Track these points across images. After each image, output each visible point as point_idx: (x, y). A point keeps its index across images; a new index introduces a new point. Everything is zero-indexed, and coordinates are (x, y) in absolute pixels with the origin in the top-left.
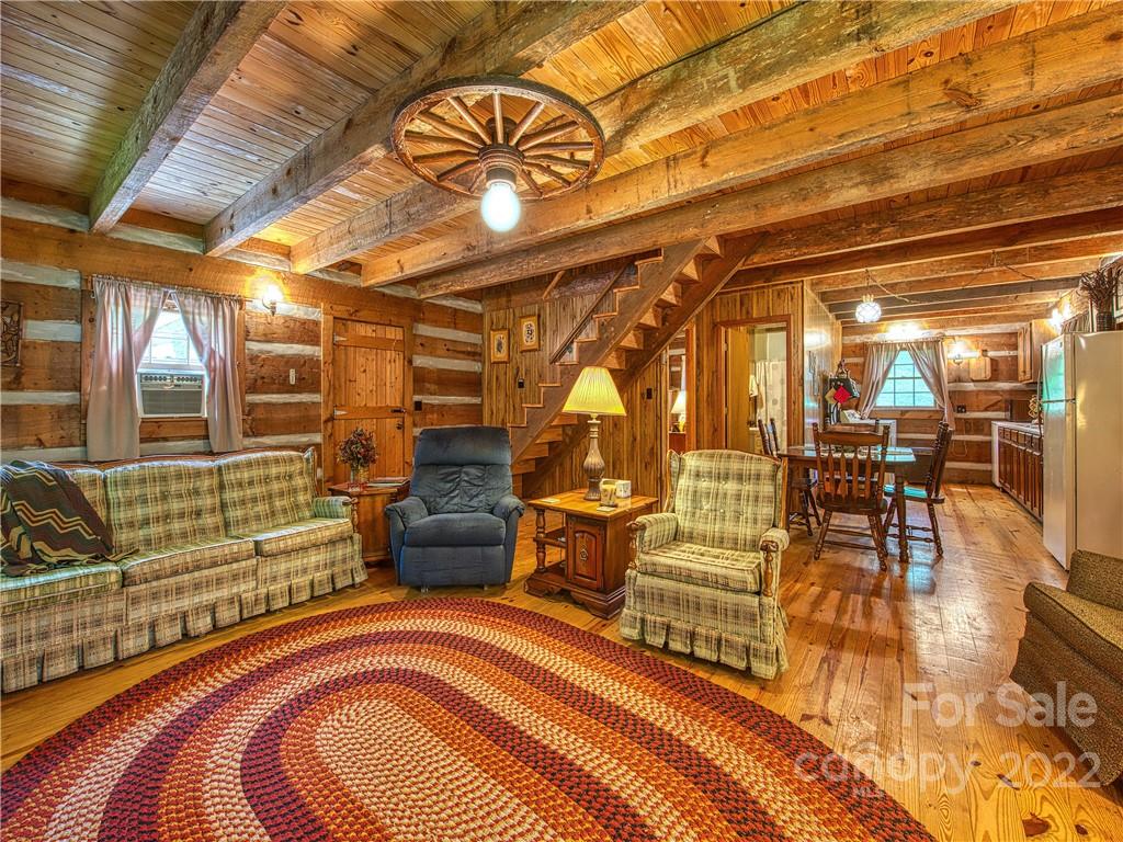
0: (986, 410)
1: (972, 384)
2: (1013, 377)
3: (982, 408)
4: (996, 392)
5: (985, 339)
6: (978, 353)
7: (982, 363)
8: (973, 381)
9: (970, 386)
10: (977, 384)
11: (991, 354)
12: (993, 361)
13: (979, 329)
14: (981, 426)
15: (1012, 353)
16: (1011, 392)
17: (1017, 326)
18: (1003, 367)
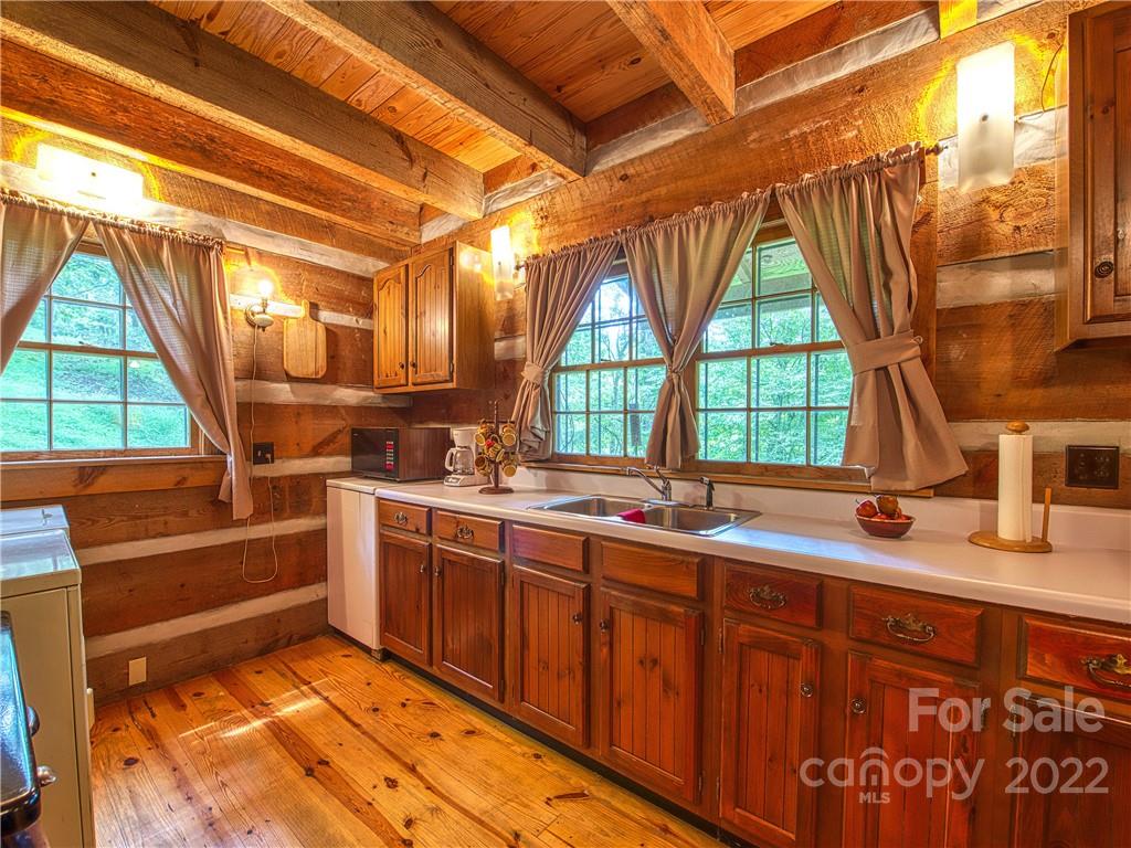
0: (316, 451)
1: (287, 386)
2: (364, 376)
3: (307, 448)
4: (333, 410)
5: (317, 278)
6: (301, 311)
7: (311, 335)
8: (290, 379)
9: (283, 393)
10: (295, 385)
11: (326, 316)
12: (332, 334)
13: (303, 247)
14: (306, 494)
15: (362, 323)
16: (360, 410)
17: (368, 265)
18: (346, 351)
